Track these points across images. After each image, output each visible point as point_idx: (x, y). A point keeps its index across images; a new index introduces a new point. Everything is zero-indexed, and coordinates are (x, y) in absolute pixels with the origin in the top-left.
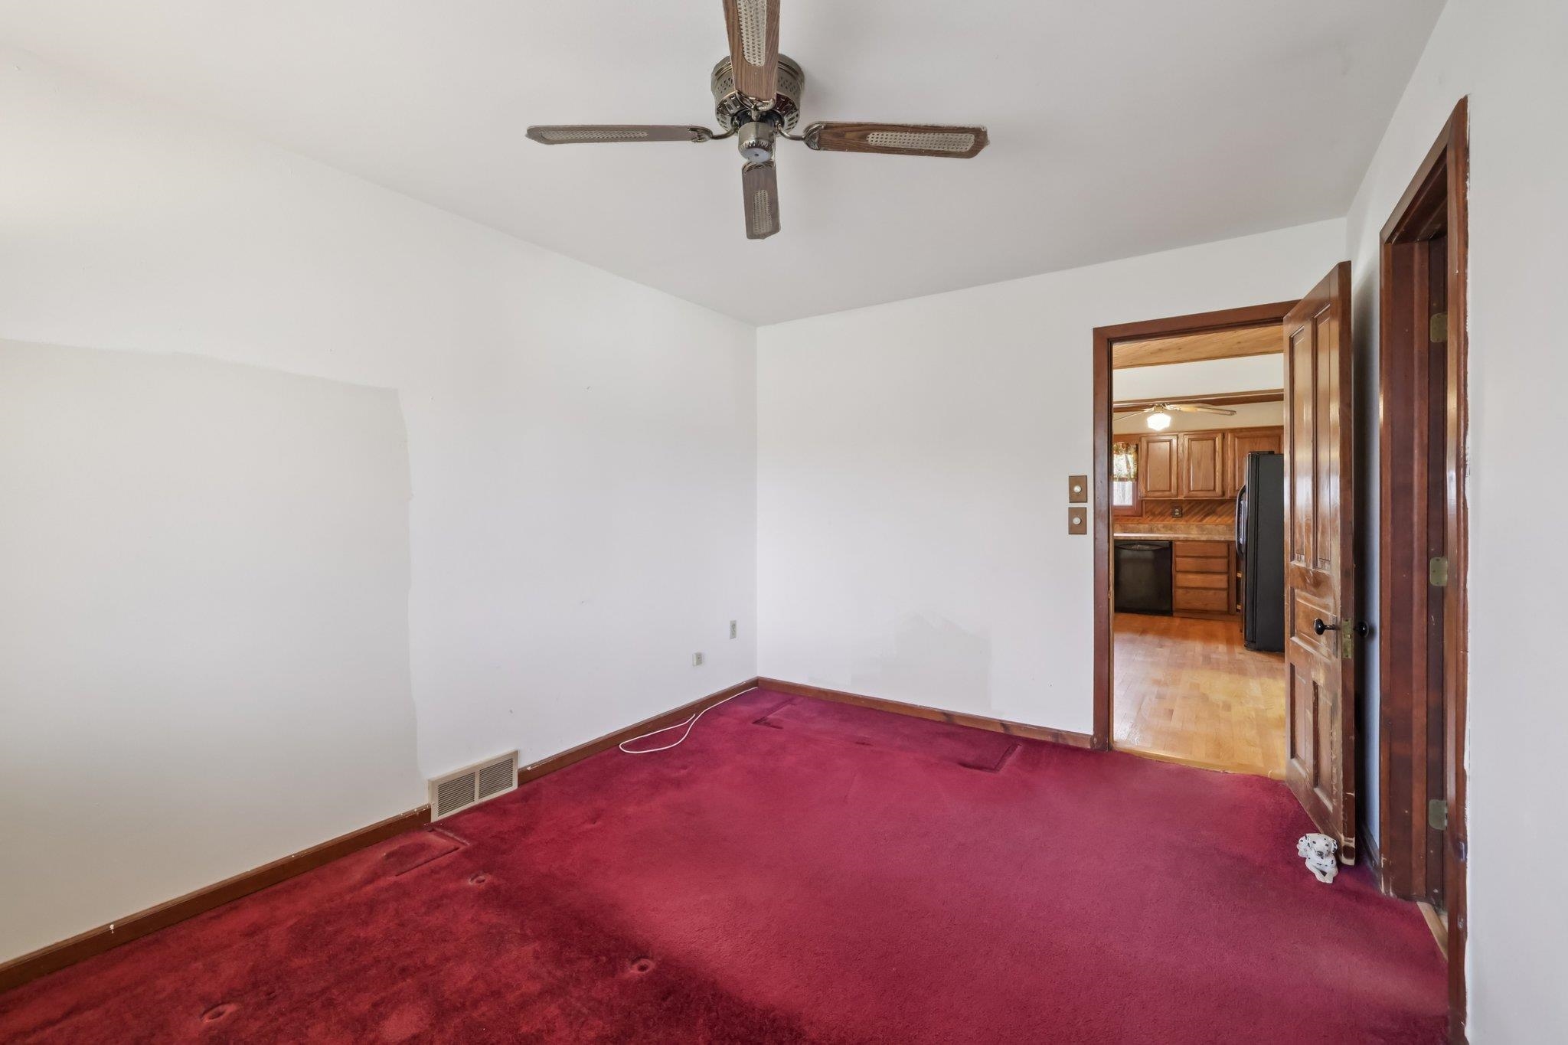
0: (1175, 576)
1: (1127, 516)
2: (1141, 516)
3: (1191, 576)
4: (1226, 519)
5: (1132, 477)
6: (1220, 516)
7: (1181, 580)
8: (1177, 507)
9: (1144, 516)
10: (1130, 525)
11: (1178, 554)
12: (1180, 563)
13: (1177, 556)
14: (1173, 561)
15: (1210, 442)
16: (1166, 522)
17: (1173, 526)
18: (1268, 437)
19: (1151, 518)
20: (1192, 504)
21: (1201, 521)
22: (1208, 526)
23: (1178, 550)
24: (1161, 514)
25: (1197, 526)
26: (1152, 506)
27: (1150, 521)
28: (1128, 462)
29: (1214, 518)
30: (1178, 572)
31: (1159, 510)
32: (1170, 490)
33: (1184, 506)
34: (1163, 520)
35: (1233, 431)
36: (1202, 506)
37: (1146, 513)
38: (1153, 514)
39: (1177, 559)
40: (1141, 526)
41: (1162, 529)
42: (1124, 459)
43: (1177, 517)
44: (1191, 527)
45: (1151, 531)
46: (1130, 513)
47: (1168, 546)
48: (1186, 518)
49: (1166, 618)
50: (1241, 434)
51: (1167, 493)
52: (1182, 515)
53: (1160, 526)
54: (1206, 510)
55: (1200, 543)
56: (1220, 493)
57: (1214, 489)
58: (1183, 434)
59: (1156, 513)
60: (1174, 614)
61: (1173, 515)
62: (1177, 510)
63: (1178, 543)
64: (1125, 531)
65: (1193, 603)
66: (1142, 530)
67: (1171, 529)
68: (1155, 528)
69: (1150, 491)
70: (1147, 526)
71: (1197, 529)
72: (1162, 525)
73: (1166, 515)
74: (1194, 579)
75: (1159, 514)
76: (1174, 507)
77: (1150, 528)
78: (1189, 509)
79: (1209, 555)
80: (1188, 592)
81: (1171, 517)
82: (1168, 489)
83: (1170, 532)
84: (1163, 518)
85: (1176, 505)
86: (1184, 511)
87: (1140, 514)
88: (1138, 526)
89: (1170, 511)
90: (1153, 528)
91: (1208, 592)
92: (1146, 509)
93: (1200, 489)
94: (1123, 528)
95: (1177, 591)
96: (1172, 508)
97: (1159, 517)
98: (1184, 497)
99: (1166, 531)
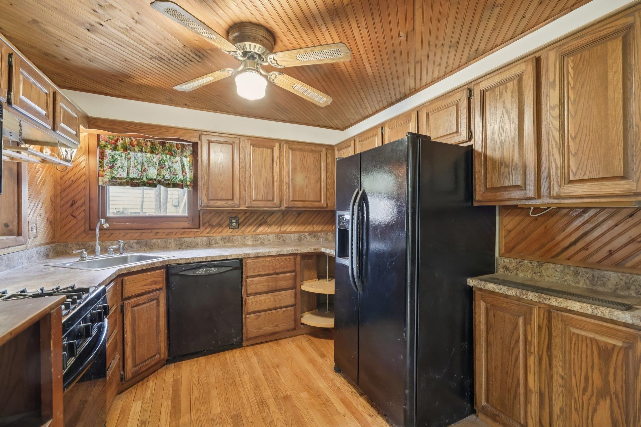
0: (246, 300)
1: (183, 228)
2: (199, 228)
3: (261, 298)
4: (276, 228)
5: (188, 183)
6: (270, 226)
7: (251, 303)
8: (234, 218)
10: (186, 239)
11: (249, 274)
12: (251, 284)
13: (247, 277)
14: (244, 283)
15: (269, 150)
16: (223, 234)
17: (231, 238)
18: (312, 151)
19: (208, 230)
20: (247, 215)
21: (255, 231)
22: (261, 236)
23: (250, 269)
24: (219, 225)
25: (252, 236)
26: (209, 216)
27: (208, 233)
28: (183, 166)
29: (266, 228)
30: (248, 295)
31: (218, 220)
32: (233, 199)
33: (240, 216)
34: (221, 232)
35: (287, 142)
36: (255, 217)
37: (204, 224)
38: (211, 225)
39: (248, 280)
40: (199, 240)
41: (220, 242)
42: (179, 162)
43: (235, 228)
44: (247, 238)
45: (209, 245)
46: (186, 225)
47: (238, 265)
50: (294, 147)
51: (230, 203)
52: (238, 225)
53: (218, 238)
54: (259, 220)
55: (270, 259)
56: (278, 203)
57: (273, 200)
58: (243, 138)
59: (214, 224)
60: (245, 344)
61: (230, 225)
62: (234, 221)
63: (249, 261)
64: (181, 246)
65: (264, 328)
66: (199, 243)
67: (229, 241)
68: (213, 241)
69: (212, 200)
70: (205, 239)
71: (252, 239)
72: (220, 237)
73: (224, 226)
74: (264, 300)
75: (216, 225)
76: (231, 218)
77: (208, 241)
78: (245, 219)
79: (278, 271)
80: (259, 316)
81: (229, 228)
82: (231, 198)
83: (227, 244)
84: (221, 229)
85: (233, 216)
86: (240, 221)
87: (198, 225)
88: (195, 240)
89: (228, 222)
90: (211, 241)
91: (278, 312)
92: (203, 220)
93: (261, 199)
94: (178, 243)
95: (248, 318)
96: (229, 219)
97: (216, 228)
98: (246, 208)
99: (224, 243)
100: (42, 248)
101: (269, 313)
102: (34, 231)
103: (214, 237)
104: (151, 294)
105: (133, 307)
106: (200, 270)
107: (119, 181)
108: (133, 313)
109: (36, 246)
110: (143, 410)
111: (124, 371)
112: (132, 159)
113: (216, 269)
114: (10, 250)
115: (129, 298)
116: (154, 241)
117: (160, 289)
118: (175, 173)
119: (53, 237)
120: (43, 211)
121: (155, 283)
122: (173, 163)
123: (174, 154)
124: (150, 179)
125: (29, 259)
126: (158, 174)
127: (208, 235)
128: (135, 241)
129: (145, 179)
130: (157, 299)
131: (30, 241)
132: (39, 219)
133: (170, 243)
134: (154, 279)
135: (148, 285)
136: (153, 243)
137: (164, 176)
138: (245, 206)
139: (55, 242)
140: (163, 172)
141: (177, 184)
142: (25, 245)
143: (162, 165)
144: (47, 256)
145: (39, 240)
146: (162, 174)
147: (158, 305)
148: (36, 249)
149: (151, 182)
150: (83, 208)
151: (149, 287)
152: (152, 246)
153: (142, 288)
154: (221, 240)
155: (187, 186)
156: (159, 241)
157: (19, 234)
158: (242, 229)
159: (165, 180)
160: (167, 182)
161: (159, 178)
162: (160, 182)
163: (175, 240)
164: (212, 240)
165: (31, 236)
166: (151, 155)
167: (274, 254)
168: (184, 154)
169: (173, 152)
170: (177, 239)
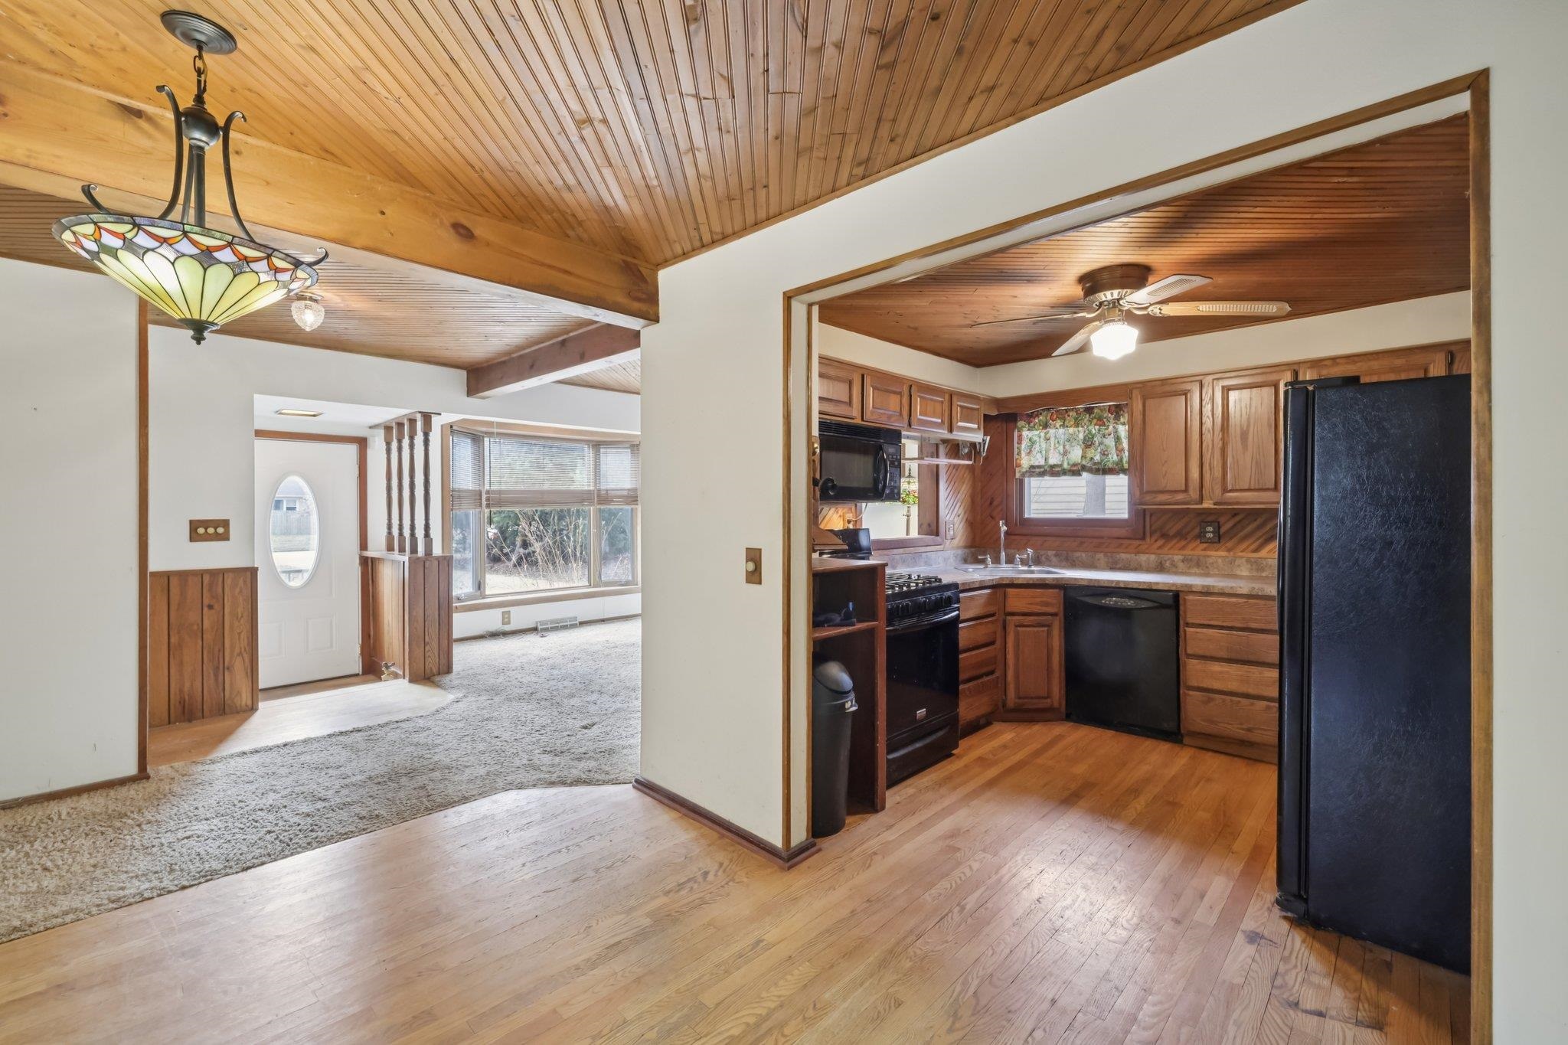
0: (1187, 666)
1: (1118, 538)
2: (1143, 538)
3: (1216, 667)
5: (1127, 466)
7: (1195, 672)
8: (1210, 523)
9: (1148, 539)
10: (1123, 556)
11: (1190, 620)
12: (1196, 639)
13: (1187, 625)
14: (1182, 633)
15: (1266, 390)
16: (1188, 552)
17: (1203, 560)
19: (1160, 542)
20: (1237, 518)
21: (1256, 550)
22: (1270, 561)
23: (1192, 611)
24: (1181, 535)
25: (1248, 560)
26: (1160, 521)
27: (1160, 548)
28: (1118, 439)
30: (1189, 656)
31: (1178, 526)
32: (1186, 490)
33: (1222, 520)
34: (1183, 548)
36: (1259, 521)
37: (1154, 533)
38: (1164, 536)
39: (1189, 630)
40: (1143, 558)
41: (1181, 565)
42: (1113, 434)
43: (1211, 542)
44: (1237, 562)
45: (1160, 568)
46: (1122, 532)
47: (1170, 602)
48: (1229, 544)
49: (1165, 747)
52: (1219, 538)
53: (1177, 558)
54: (1267, 528)
55: (1234, 600)
58: (1210, 378)
59: (1172, 532)
60: (1186, 740)
61: (1201, 536)
62: (1210, 529)
63: (1190, 597)
64: (1113, 567)
65: (1222, 725)
66: (1143, 564)
67: (1198, 565)
68: (1168, 562)
69: (1148, 492)
70: (1153, 557)
71: (1249, 566)
72: (1181, 557)
73: (1189, 537)
74: (1221, 673)
75: (1175, 536)
76: (1204, 523)
77: (1159, 561)
78: (1235, 525)
79: (1253, 625)
80: (1210, 700)
81: (1199, 541)
82: (1183, 488)
83: (1195, 570)
84: (1183, 543)
85: (1210, 519)
86: (1222, 530)
87: (1142, 534)
88: (1137, 557)
89: (1197, 531)
90: (1163, 562)
91: (1252, 704)
92: (1151, 527)
93: (1246, 488)
94: (1110, 560)
95: (1189, 695)
96: (1200, 525)
97: (1174, 542)
98: (1215, 504)
99: (1189, 568)
100: (960, 552)
101: (1231, 701)
102: (952, 533)
103: (1170, 556)
104: (1041, 618)
105: (1016, 626)
106: (1108, 599)
107: (1037, 470)
108: (1017, 634)
109: (953, 548)
110: (1012, 740)
111: (1005, 695)
112: (1052, 440)
113: (1132, 602)
114: (929, 549)
115: (1013, 614)
116: (1078, 554)
117: (1055, 615)
118: (1106, 453)
119: (973, 540)
120: (961, 511)
121: (1047, 604)
122: (1104, 436)
123: (1106, 423)
124: (1075, 465)
125: (945, 560)
126: (1082, 457)
127: (1159, 551)
128: (1054, 552)
129: (1066, 466)
130: (1048, 626)
131: (948, 542)
132: (957, 520)
133: (1099, 560)
134: (1045, 599)
135: (1037, 604)
136: (1076, 558)
137: (1092, 458)
138: (1212, 502)
139: (976, 547)
140: (1090, 453)
141: (1109, 469)
142: (942, 546)
143: (1088, 443)
144: (965, 561)
145: (956, 542)
146: (1089, 455)
147: (1049, 634)
148: (953, 552)
149: (1075, 468)
150: (1000, 508)
151: (1039, 607)
152: (1074, 561)
153: (1028, 606)
154: (1183, 562)
155: (1123, 471)
156: (1084, 555)
157: (937, 534)
158: (1228, 544)
159: (1095, 464)
160: (1097, 467)
161: (1084, 463)
162: (1084, 468)
163: (1105, 555)
164: (1165, 561)
165: (948, 537)
166: (1076, 429)
167: (1245, 591)
168: (1122, 420)
169: (1105, 420)
170: (1109, 554)
